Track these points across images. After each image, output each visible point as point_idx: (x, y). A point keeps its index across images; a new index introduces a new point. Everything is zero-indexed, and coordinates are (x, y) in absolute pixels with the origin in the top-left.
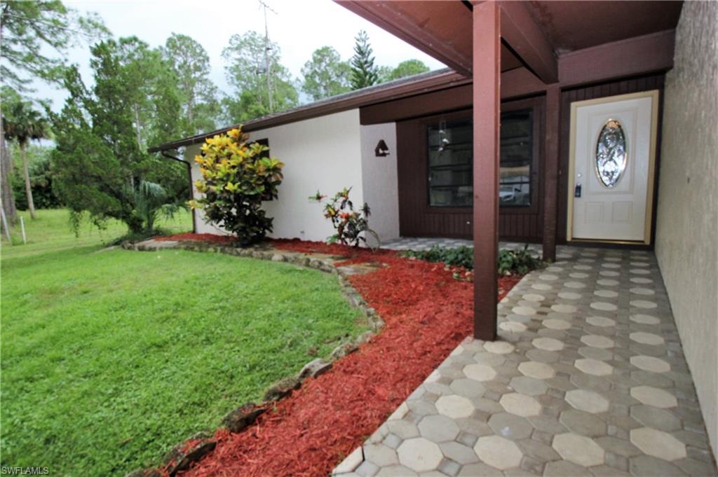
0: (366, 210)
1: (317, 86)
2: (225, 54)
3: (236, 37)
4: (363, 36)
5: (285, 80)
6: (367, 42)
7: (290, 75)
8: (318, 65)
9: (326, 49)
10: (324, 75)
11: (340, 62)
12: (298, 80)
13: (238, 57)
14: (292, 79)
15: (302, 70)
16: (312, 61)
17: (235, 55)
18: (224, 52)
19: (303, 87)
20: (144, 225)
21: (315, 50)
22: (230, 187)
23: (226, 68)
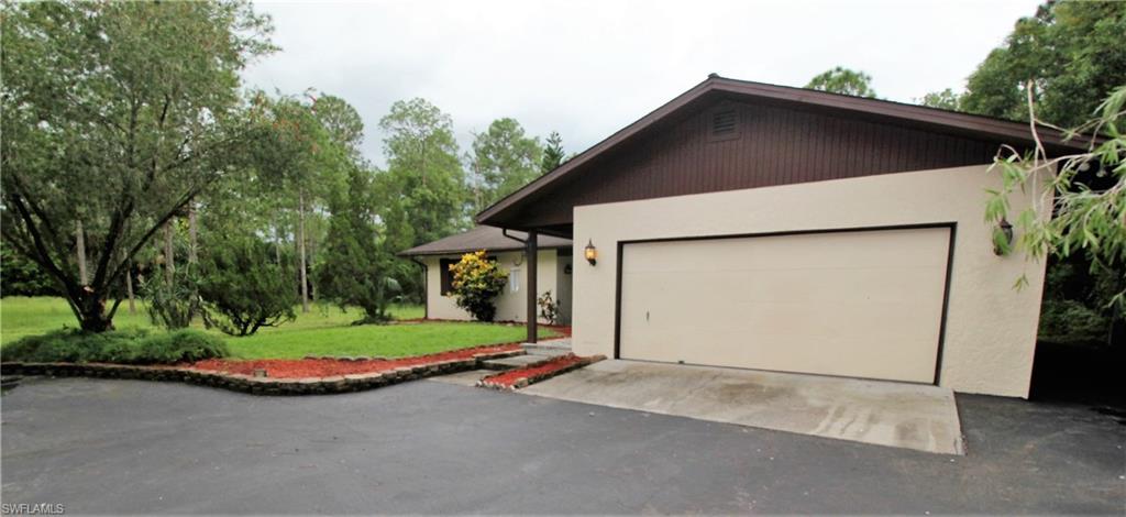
0: (558, 302)
1: (490, 165)
2: (384, 123)
3: (400, 104)
4: (556, 138)
5: (450, 153)
6: (560, 145)
7: (458, 147)
8: (495, 140)
9: (507, 121)
10: (500, 151)
11: (523, 138)
12: (467, 155)
13: (399, 127)
14: (460, 153)
15: (475, 145)
16: (487, 133)
17: (396, 124)
18: (382, 120)
19: (473, 164)
20: (378, 311)
21: (492, 121)
22: (481, 286)
23: (385, 141)
